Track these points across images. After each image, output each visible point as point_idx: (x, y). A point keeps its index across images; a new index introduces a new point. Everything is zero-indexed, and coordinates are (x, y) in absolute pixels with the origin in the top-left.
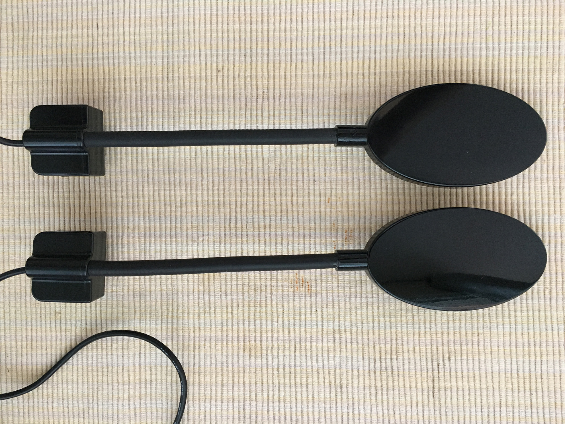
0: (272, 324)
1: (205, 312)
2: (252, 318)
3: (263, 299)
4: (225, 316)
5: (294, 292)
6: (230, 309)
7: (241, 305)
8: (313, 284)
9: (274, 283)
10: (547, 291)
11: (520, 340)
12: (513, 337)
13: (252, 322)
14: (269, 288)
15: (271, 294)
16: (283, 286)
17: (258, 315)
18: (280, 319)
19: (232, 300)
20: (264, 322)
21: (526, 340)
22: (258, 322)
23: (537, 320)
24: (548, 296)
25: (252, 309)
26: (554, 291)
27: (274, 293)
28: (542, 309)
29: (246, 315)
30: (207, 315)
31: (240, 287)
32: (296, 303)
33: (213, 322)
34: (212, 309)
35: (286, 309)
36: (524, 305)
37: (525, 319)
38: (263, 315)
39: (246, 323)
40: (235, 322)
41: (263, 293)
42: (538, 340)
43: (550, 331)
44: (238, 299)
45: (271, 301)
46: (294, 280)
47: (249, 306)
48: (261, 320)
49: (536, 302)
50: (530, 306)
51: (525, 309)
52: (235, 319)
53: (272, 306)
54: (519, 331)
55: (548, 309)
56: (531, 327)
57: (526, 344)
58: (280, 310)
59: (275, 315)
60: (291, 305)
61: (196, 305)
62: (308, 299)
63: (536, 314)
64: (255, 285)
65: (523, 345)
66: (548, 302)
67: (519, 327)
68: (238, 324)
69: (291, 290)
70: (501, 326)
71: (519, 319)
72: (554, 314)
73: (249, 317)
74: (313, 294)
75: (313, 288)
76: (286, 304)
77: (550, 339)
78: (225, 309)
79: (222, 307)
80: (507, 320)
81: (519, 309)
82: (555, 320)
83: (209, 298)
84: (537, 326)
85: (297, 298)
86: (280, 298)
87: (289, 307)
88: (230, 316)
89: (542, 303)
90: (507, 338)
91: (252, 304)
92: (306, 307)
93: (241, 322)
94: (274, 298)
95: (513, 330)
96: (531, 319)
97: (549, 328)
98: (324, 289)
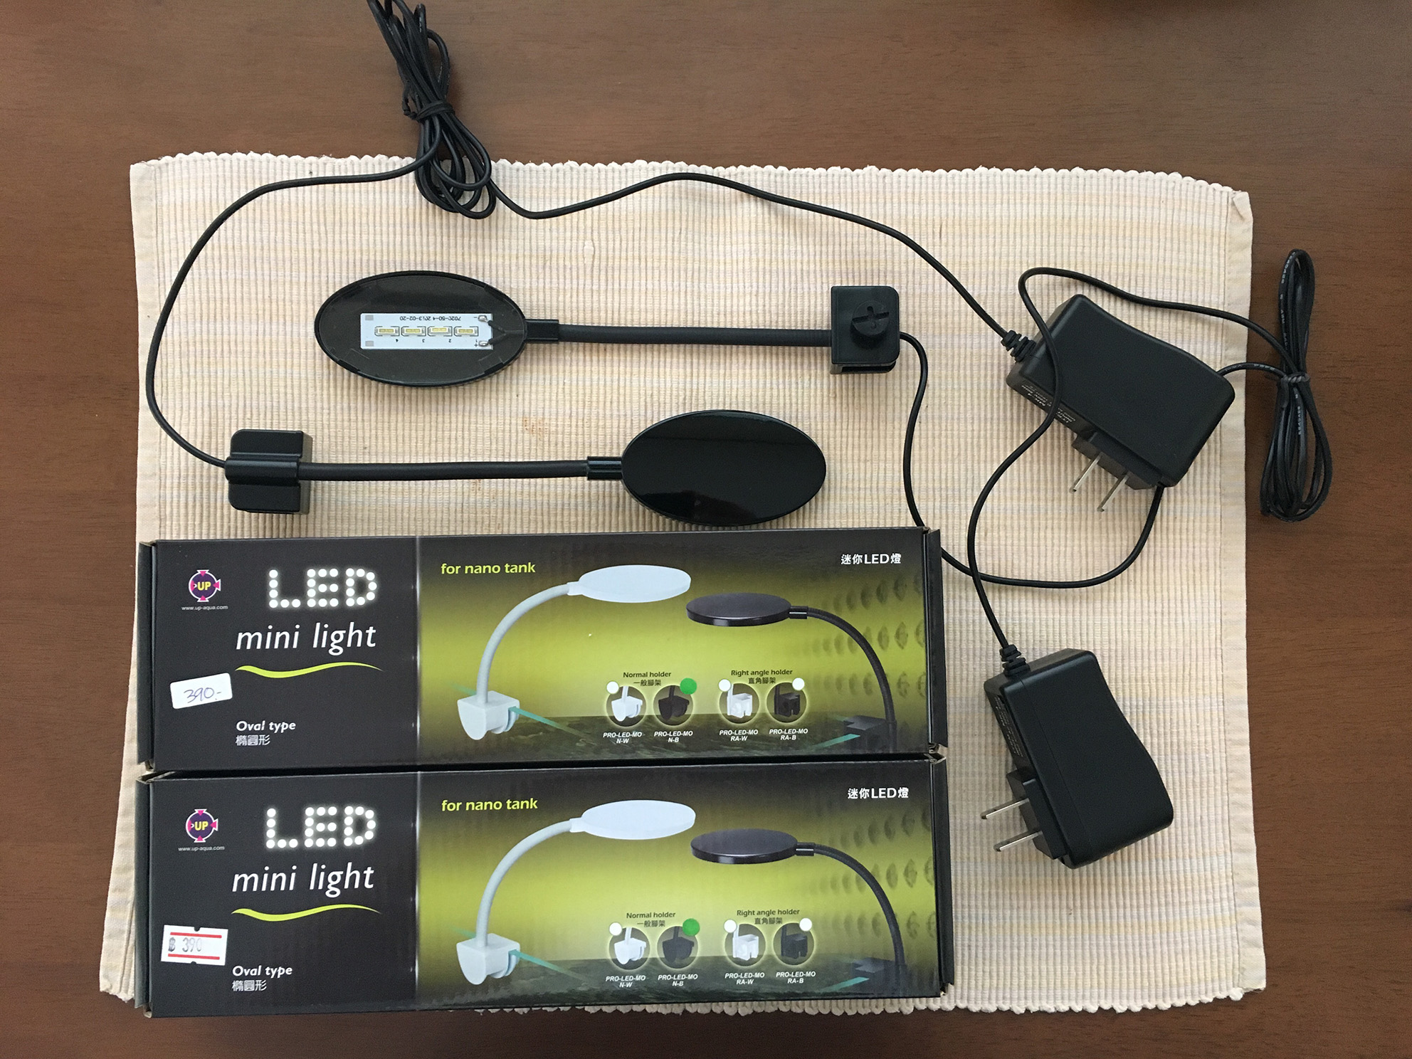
1: (652, 395)
3: (580, 410)
4: (628, 391)
5: (543, 419)
8: (520, 428)
9: (567, 430)
11: (282, 360)
12: (289, 363)
13: (595, 383)
14: (574, 423)
15: (571, 416)
16: (557, 426)
17: (588, 391)
18: (561, 386)
19: (618, 410)
20: (580, 383)
21: (274, 360)
22: (588, 383)
23: (262, 383)
24: (248, 409)
25: (594, 399)
27: (567, 417)
28: (255, 395)
29: (602, 391)
30: (649, 392)
31: (608, 424)
32: (541, 405)
33: (642, 384)
34: (642, 399)
35: (554, 398)
36: (275, 400)
37: (275, 383)
38: (581, 391)
39: (602, 382)
40: (615, 384)
41: (581, 418)
42: (261, 359)
43: (247, 368)
44: (611, 410)
45: (571, 408)
47: (598, 402)
48: (584, 385)
49: (262, 403)
50: (269, 399)
52: (615, 386)
53: (571, 402)
54: (282, 370)
55: (248, 395)
57: (274, 354)
58: (561, 397)
59: (567, 391)
60: (547, 403)
61: (662, 405)
62: (527, 410)
63: (262, 390)
64: (590, 427)
65: (278, 353)
66: (248, 402)
67: (282, 375)
68: (612, 381)
69: (547, 421)
70: (303, 376)
71: (282, 383)
72: (241, 389)
73: (599, 389)
74: (520, 415)
75: (520, 422)
76: (554, 403)
77: (247, 360)
78: (628, 399)
79: (631, 402)
80: (296, 383)
82: (241, 382)
83: (646, 412)
84: (261, 375)
85: (540, 411)
86: (561, 411)
87: (550, 401)
88: (622, 391)
89: (255, 403)
90: (296, 361)
91: (594, 404)
92: (530, 400)
93: (608, 383)
94: (568, 412)
97: (247, 373)
98: (508, 421)
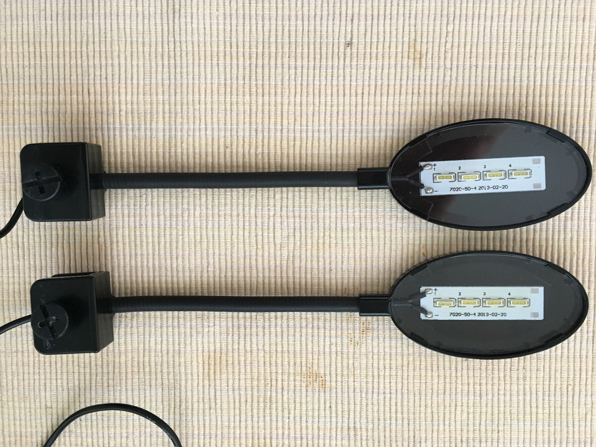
0: (283, 421)
1: (210, 409)
2: (261, 415)
3: (274, 394)
4: (232, 412)
5: (307, 386)
6: (237, 405)
7: (249, 400)
8: (328, 378)
9: (286, 377)
10: (570, 388)
13: (262, 419)
14: (280, 382)
15: (283, 389)
16: (295, 380)
17: (268, 411)
18: (292, 416)
19: (240, 395)
20: (274, 419)
22: (268, 419)
24: (571, 393)
25: (262, 405)
26: (577, 388)
27: (286, 388)
28: (564, 406)
29: (255, 411)
30: (212, 411)
31: (249, 382)
32: (309, 399)
33: (219, 418)
34: (219, 405)
35: (298, 405)
36: (546, 402)
37: (546, 416)
38: (274, 411)
39: (255, 419)
40: (243, 419)
41: (274, 388)
42: (558, 437)
43: (571, 428)
44: (246, 394)
45: (283, 396)
46: (307, 374)
47: (258, 402)
48: (271, 416)
49: (558, 398)
50: (552, 403)
51: (547, 406)
52: (243, 416)
53: (283, 401)
54: (540, 428)
55: (570, 405)
56: (552, 424)
57: (546, 441)
58: (292, 406)
59: (286, 412)
60: (304, 401)
61: (201, 400)
62: (322, 394)
63: (558, 410)
64: (265, 380)
68: (246, 420)
69: (304, 385)
73: (258, 414)
74: (328, 389)
75: (328, 384)
76: (298, 400)
78: (232, 405)
79: (229, 402)
81: (540, 406)
82: (576, 416)
83: (215, 393)
84: (558, 423)
85: (310, 394)
86: (291, 393)
87: (301, 403)
88: (237, 412)
89: (565, 399)
91: (262, 400)
92: (319, 403)
93: (249, 418)
94: (285, 393)
95: (534, 427)
96: (552, 416)
97: (571, 425)
98: (339, 384)
